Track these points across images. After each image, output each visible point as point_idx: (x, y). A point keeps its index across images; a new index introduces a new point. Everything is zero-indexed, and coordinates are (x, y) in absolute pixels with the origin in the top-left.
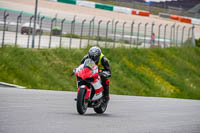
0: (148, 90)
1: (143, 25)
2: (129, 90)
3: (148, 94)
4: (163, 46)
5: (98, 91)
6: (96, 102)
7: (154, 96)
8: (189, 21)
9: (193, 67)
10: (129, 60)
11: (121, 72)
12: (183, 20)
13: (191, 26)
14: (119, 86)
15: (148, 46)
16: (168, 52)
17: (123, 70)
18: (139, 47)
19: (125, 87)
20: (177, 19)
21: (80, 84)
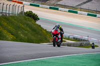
5: (59, 38)
6: (59, 42)
8: (22, 3)
9: (23, 26)
12: (19, 3)
16: (10, 18)
21: (53, 36)
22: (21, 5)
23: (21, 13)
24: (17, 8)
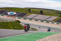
1: (8, 18)
8: (15, 18)
16: (12, 22)
18: (8, 22)
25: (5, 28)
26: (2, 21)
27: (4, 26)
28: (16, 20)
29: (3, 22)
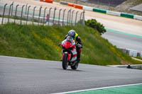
0: (50, 55)
1: (48, 9)
2: (36, 55)
3: (49, 59)
4: (61, 25)
5: (74, 56)
6: (73, 62)
7: (54, 60)
8: (81, 8)
10: (37, 34)
11: (31, 42)
12: (77, 7)
13: (82, 11)
14: (29, 52)
15: (51, 24)
17: (32, 40)
18: (45, 25)
19: (33, 53)
20: (72, 6)
21: (64, 51)
22: (81, 11)
23: (81, 22)
24: (74, 15)
25: (32, 54)
26: (18, 22)
27: (27, 46)
28: (86, 20)
29: (21, 26)
